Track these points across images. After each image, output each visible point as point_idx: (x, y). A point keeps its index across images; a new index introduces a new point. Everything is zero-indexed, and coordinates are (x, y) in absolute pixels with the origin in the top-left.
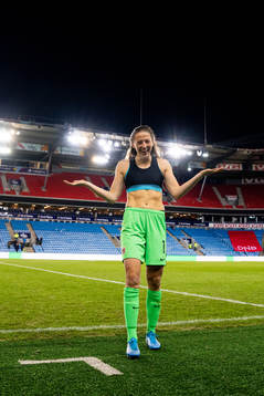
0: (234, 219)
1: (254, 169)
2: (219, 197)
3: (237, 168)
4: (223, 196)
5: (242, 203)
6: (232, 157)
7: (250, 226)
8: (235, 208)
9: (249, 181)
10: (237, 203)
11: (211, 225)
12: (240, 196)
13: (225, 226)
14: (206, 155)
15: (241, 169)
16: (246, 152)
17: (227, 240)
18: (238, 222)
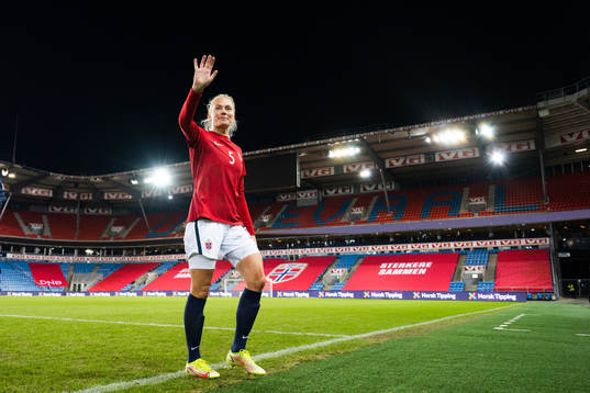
0: (37, 250)
1: (65, 197)
2: (22, 225)
3: (46, 194)
4: (26, 224)
5: (47, 232)
6: (43, 181)
7: (55, 259)
8: (39, 238)
9: (57, 210)
10: (41, 232)
11: (9, 256)
12: (46, 225)
13: (26, 257)
14: (12, 176)
15: (51, 195)
16: (59, 177)
17: (28, 274)
18: (41, 252)
